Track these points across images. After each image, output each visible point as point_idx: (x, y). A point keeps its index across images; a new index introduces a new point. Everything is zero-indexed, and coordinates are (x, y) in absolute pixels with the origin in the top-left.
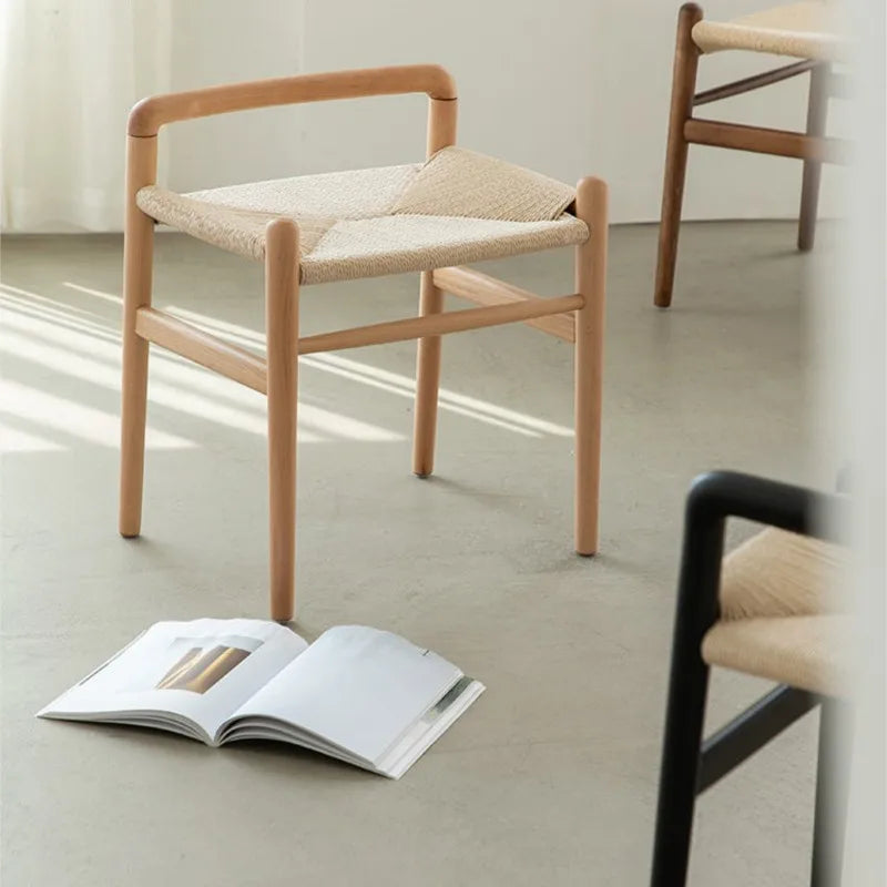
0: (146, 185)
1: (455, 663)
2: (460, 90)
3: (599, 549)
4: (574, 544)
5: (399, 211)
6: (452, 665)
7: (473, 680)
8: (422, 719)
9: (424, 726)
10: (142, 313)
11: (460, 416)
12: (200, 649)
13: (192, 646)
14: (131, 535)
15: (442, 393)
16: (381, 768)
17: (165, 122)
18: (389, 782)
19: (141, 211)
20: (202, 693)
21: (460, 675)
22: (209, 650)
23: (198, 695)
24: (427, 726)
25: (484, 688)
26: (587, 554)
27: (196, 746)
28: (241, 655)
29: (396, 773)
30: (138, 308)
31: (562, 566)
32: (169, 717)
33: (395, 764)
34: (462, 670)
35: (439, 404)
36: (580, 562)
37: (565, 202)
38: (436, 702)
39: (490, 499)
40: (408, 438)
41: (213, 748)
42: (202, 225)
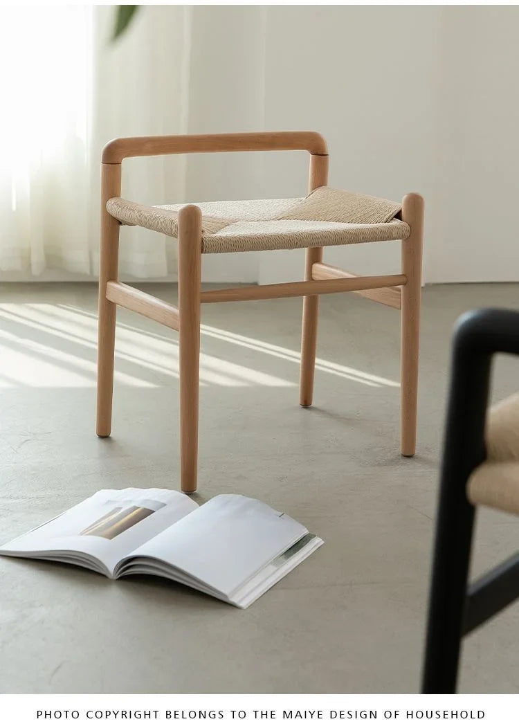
0: (112, 197)
1: (303, 524)
2: (330, 150)
3: (417, 452)
4: (399, 450)
5: (283, 218)
6: (301, 526)
7: (315, 536)
8: (271, 563)
9: (272, 568)
10: (111, 284)
11: (328, 374)
12: (120, 508)
13: (117, 505)
14: (104, 435)
15: (317, 360)
16: (234, 600)
17: (127, 156)
18: (239, 611)
19: (110, 215)
20: (111, 539)
21: (306, 532)
22: (126, 509)
23: (106, 540)
24: (275, 568)
25: (323, 543)
26: (409, 455)
27: (99, 578)
28: (148, 513)
29: (244, 604)
30: (108, 281)
31: (391, 462)
32: (83, 556)
33: (244, 598)
34: (308, 529)
35: (316, 367)
36: (403, 461)
37: (394, 211)
38: (284, 551)
39: (348, 421)
40: (296, 385)
41: (111, 580)
42: (141, 215)
